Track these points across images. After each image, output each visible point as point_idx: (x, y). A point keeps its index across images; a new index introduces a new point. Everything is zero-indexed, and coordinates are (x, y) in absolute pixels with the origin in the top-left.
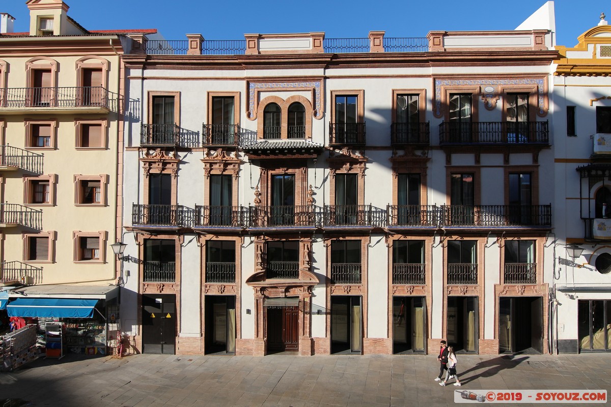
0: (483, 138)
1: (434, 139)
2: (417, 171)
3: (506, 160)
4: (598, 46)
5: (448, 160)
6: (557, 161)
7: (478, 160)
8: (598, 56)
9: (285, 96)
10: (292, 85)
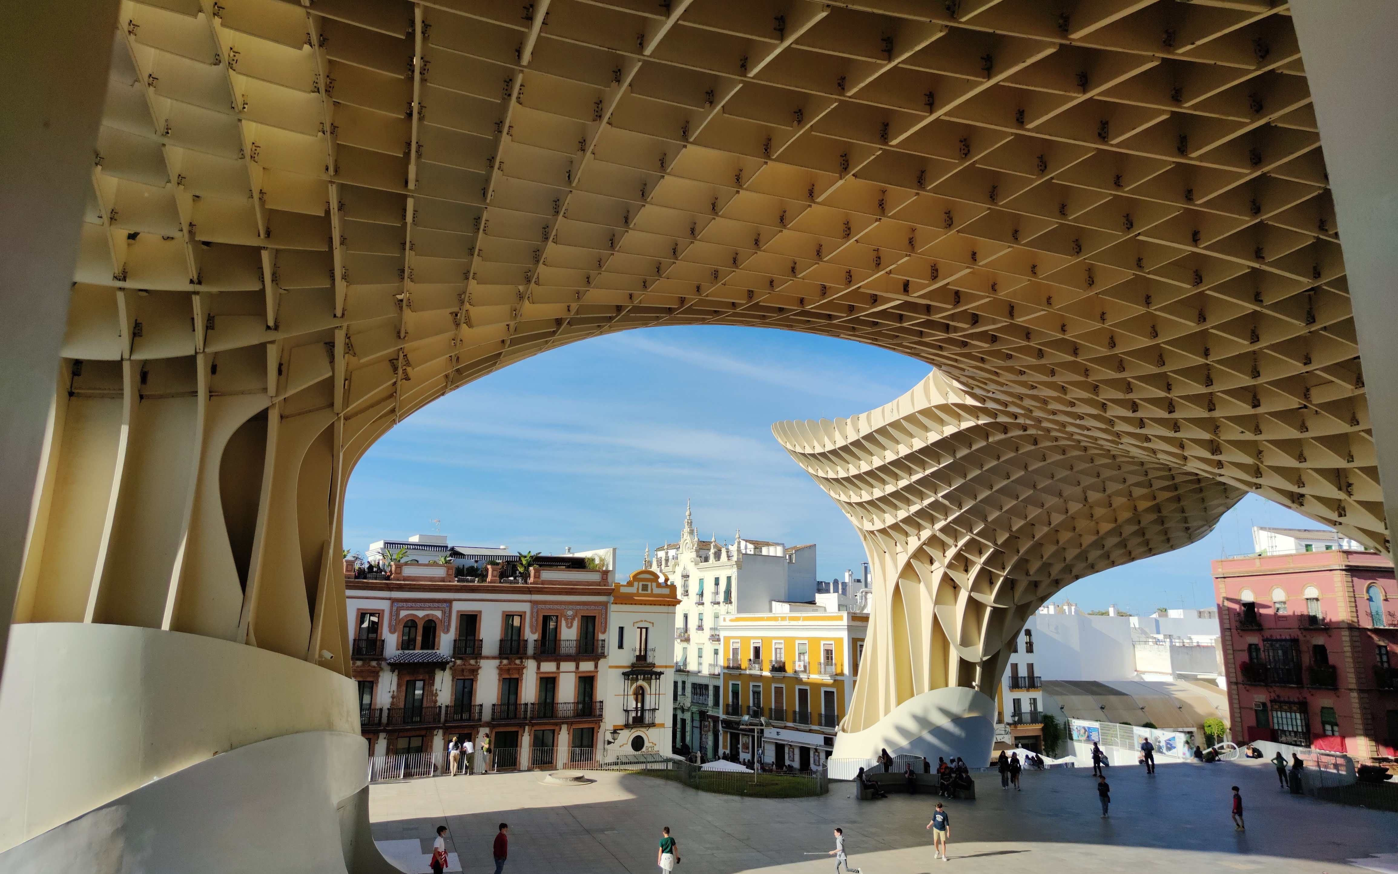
0: (563, 651)
1: (530, 651)
2: (516, 676)
3: (577, 667)
4: (641, 584)
5: (539, 668)
6: (610, 667)
7: (558, 668)
8: (640, 591)
9: (421, 614)
10: (427, 605)
